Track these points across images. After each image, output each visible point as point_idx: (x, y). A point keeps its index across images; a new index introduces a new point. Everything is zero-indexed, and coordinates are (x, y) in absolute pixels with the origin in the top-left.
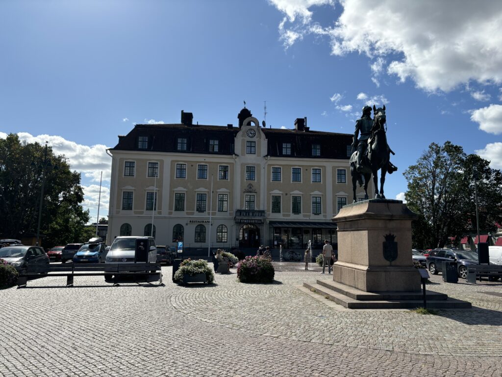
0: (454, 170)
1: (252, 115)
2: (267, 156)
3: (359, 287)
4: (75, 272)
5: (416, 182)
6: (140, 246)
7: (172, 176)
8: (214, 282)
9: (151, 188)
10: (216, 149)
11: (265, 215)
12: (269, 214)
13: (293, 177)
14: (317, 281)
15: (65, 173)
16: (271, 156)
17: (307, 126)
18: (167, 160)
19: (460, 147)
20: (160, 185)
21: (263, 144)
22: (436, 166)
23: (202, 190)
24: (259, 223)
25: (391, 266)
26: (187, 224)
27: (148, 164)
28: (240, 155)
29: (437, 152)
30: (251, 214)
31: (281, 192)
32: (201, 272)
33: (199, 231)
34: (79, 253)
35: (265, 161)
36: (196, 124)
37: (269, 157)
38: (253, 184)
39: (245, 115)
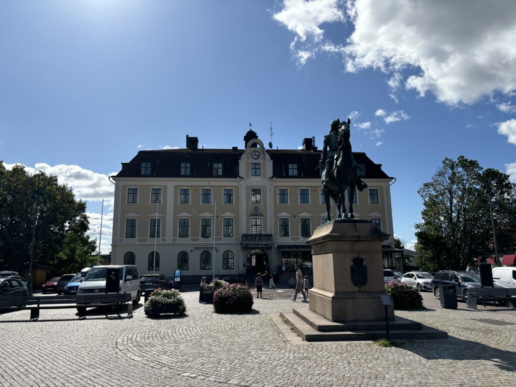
0: (472, 186)
1: (258, 137)
2: (272, 177)
3: (327, 317)
4: (41, 306)
5: (433, 199)
6: (111, 276)
7: (175, 202)
8: (186, 313)
9: (154, 214)
10: (220, 172)
11: (273, 239)
12: (277, 239)
13: (301, 199)
14: (294, 310)
15: (68, 202)
16: (276, 178)
17: (316, 146)
18: (170, 186)
19: (475, 161)
20: (163, 211)
21: (268, 166)
22: (453, 182)
23: (206, 215)
24: (266, 248)
25: (360, 292)
26: (192, 251)
27: (151, 190)
28: (244, 177)
29: (452, 168)
30: (257, 239)
31: (289, 215)
32: (170, 303)
33: (204, 257)
34: (71, 284)
35: (271, 183)
36: (201, 148)
37: (274, 178)
38: (259, 207)
39: (251, 136)
